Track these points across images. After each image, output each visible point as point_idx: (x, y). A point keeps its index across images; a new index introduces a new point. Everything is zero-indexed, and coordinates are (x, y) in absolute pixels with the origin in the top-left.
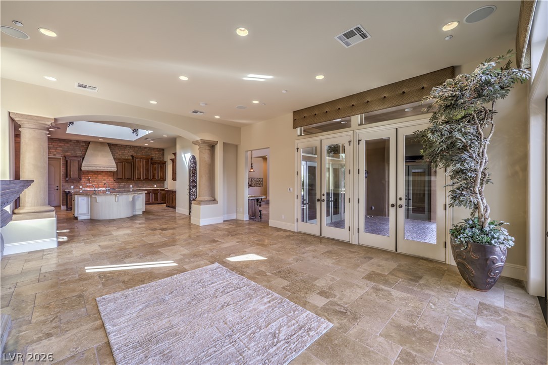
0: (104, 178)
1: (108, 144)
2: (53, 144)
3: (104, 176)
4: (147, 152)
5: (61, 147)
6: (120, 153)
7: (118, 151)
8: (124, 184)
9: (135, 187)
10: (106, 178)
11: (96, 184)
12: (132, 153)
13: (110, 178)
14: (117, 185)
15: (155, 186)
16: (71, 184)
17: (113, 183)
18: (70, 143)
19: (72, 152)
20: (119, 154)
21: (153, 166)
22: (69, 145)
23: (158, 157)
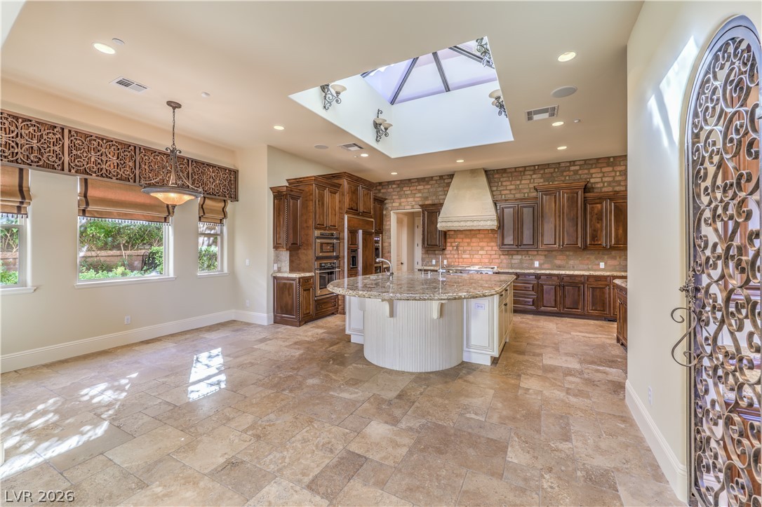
0: (481, 244)
1: (486, 171)
2: (412, 188)
3: (481, 240)
4: (576, 172)
5: (420, 191)
6: (512, 187)
7: (508, 183)
8: (520, 257)
9: (546, 266)
10: (484, 244)
11: (468, 256)
12: (538, 180)
13: (493, 244)
14: (505, 261)
15: (602, 265)
16: (432, 256)
17: (497, 256)
18: (431, 182)
19: (434, 198)
20: (510, 189)
21: (592, 209)
22: (429, 187)
23: (609, 183)
